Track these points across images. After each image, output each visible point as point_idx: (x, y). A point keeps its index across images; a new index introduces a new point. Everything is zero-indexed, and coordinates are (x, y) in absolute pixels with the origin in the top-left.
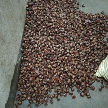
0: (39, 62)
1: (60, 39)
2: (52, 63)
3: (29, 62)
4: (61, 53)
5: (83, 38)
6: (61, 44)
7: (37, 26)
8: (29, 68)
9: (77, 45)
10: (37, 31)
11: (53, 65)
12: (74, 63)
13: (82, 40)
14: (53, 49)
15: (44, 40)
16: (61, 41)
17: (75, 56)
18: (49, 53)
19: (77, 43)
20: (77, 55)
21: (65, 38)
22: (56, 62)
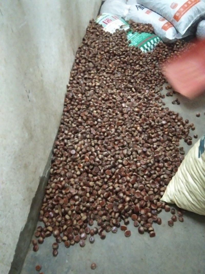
0: (75, 176)
1: (108, 144)
2: (95, 178)
3: (61, 176)
4: (110, 164)
5: (143, 144)
6: (110, 150)
7: (78, 126)
8: (61, 184)
9: (134, 153)
10: (77, 132)
11: (97, 182)
12: (128, 178)
13: (141, 147)
14: (98, 158)
15: (86, 144)
16: (109, 147)
17: (130, 169)
18: (92, 162)
19: (133, 149)
20: (134, 167)
21: (116, 143)
22: (101, 178)
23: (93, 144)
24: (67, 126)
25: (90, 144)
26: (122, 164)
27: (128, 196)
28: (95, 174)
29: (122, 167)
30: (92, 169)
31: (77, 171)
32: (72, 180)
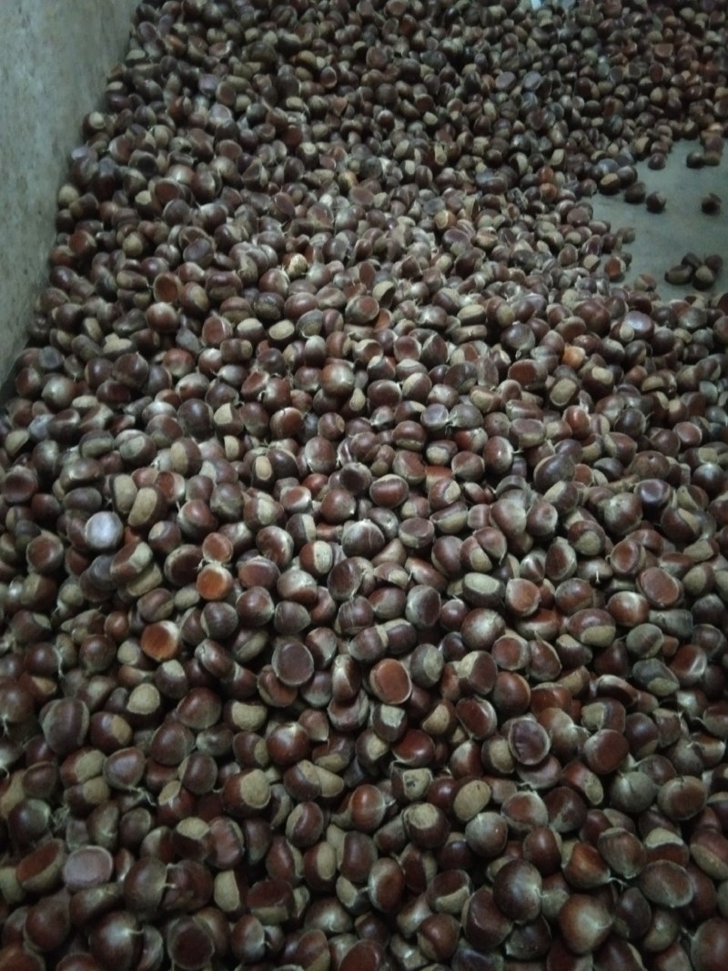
1: (380, 464)
4: (401, 612)
5: (625, 459)
7: (145, 349)
9: (578, 518)
10: (138, 389)
11: (305, 770)
13: (613, 477)
14: (308, 567)
15: (208, 470)
18: (252, 602)
21: (437, 452)
22: (335, 731)
23: (263, 467)
24: (66, 351)
25: (237, 467)
26: (497, 603)
27: (580, 889)
28: (283, 699)
29: (498, 633)
30: (256, 663)
31: (131, 687)
32: (87, 762)
